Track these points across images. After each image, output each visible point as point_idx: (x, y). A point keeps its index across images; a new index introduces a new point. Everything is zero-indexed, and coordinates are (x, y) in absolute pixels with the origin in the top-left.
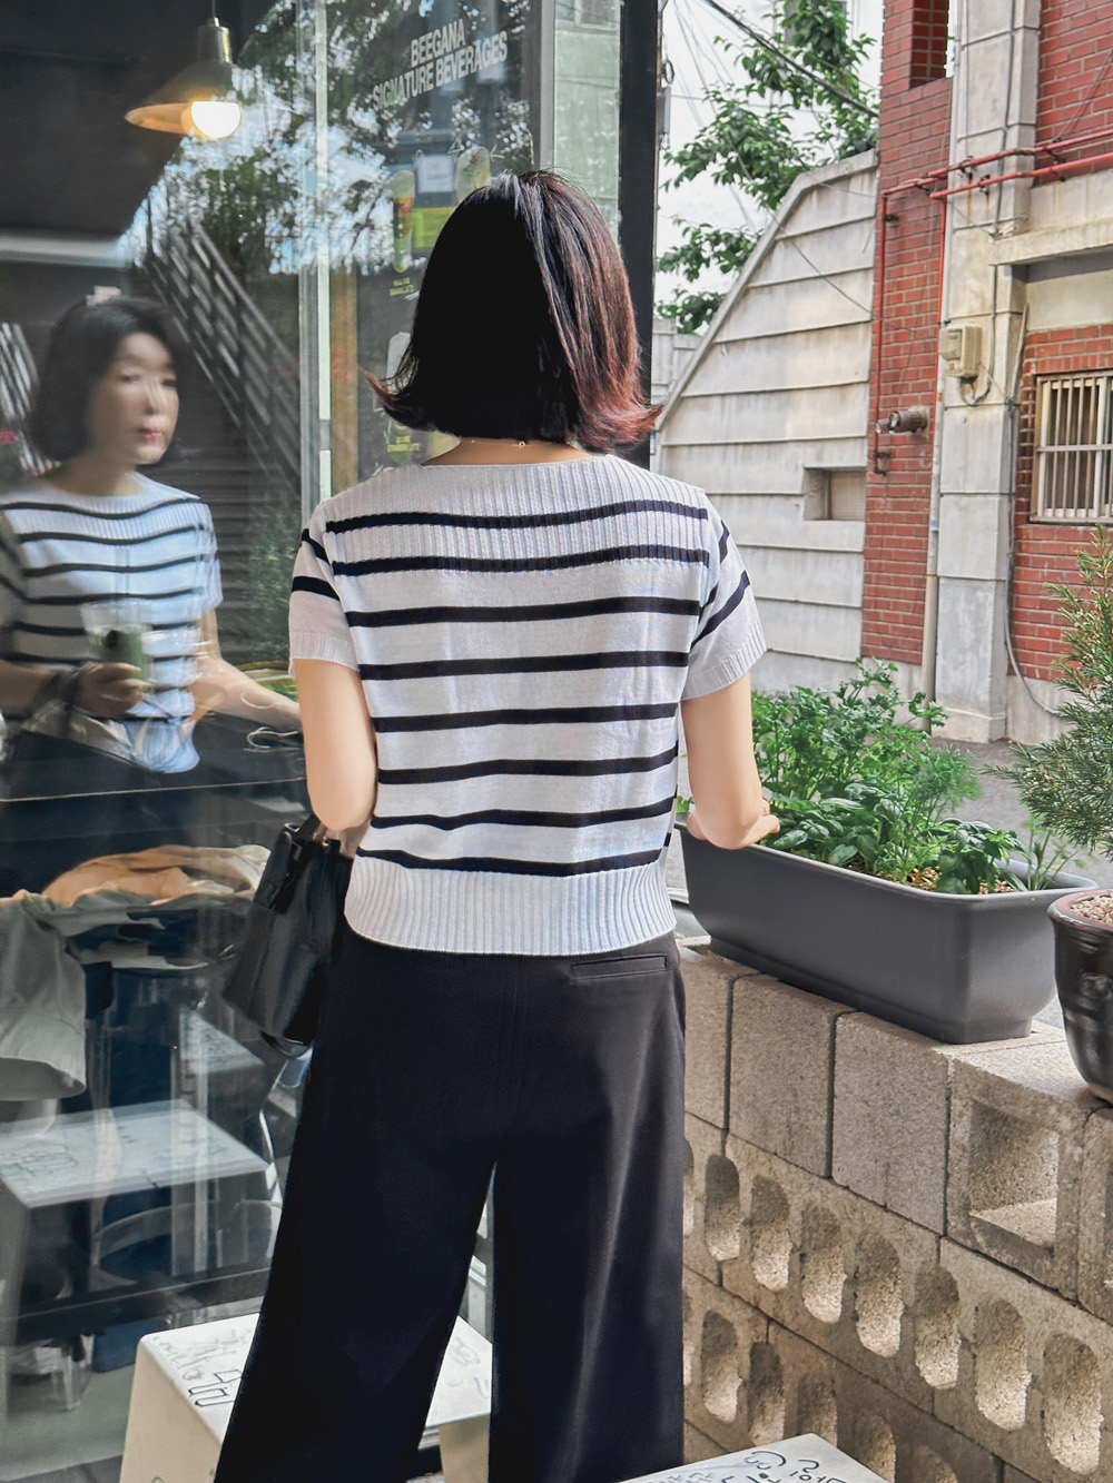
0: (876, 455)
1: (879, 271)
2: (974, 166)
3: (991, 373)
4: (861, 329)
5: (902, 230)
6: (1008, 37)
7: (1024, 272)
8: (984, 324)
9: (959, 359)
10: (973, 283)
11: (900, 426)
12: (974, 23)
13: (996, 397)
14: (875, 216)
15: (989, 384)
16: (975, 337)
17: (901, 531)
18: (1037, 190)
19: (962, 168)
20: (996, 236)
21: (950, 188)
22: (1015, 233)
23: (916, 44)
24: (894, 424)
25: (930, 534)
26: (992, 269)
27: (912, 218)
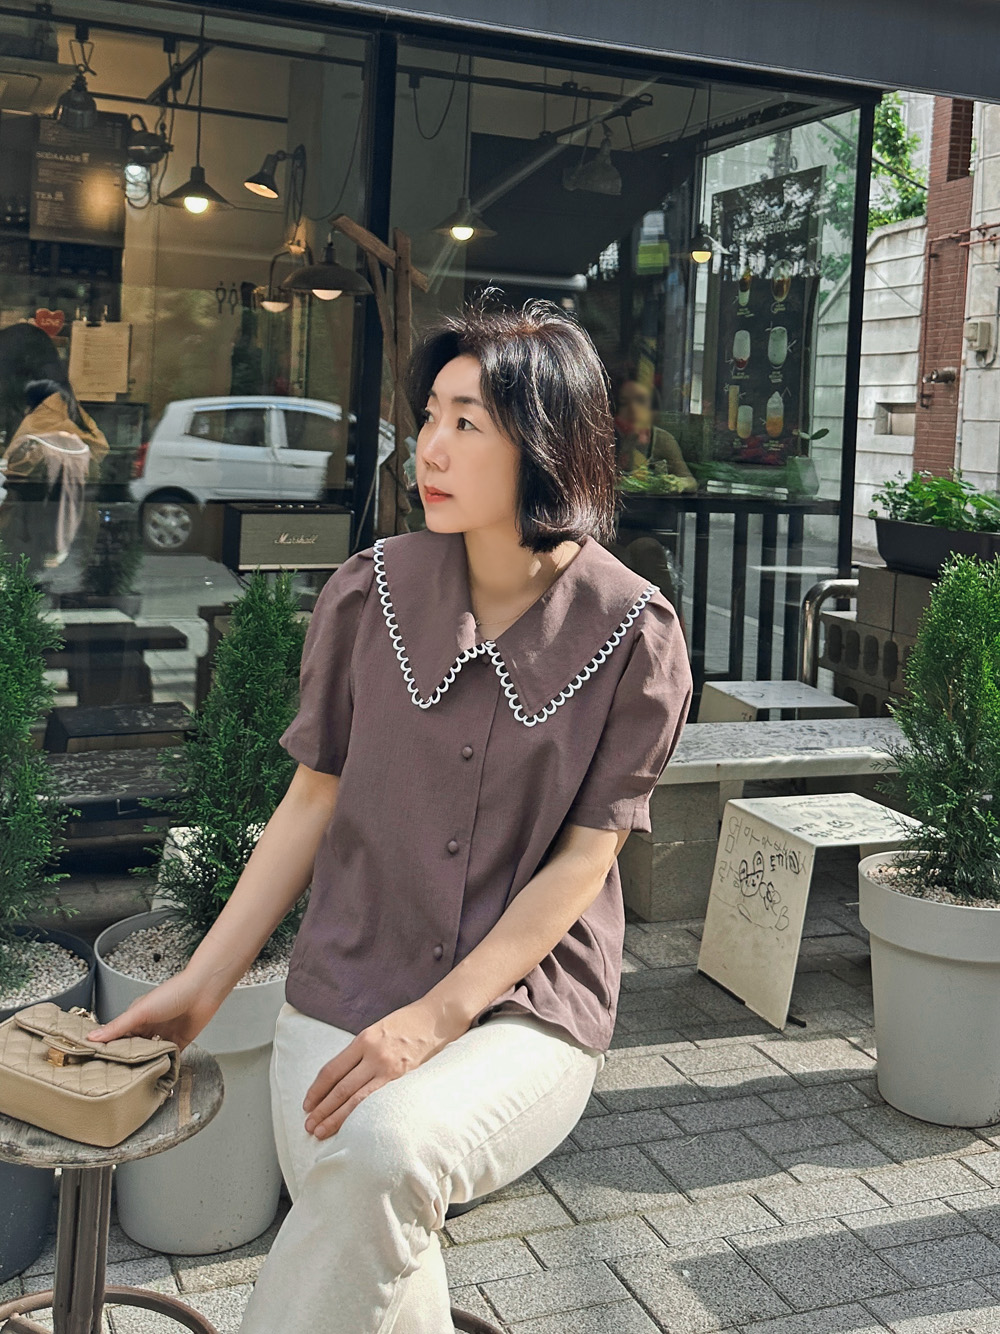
0: (922, 396)
1: (926, 287)
2: (986, 229)
3: (996, 350)
4: (914, 320)
5: (941, 264)
8: (992, 320)
9: (976, 340)
10: (986, 297)
11: (938, 380)
12: (988, 146)
13: (998, 364)
14: (924, 255)
15: (995, 356)
16: (987, 328)
17: (939, 442)
19: (980, 230)
21: (971, 241)
23: (951, 156)
24: (934, 377)
25: (957, 446)
27: (947, 256)
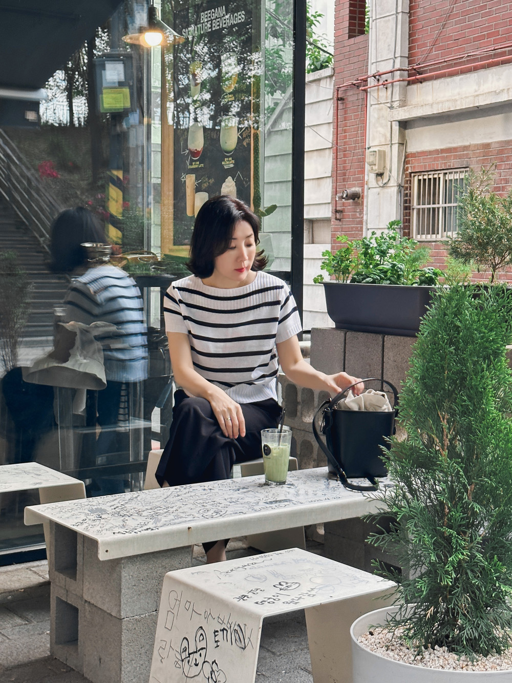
0: (336, 211)
1: (336, 124)
2: (380, 75)
3: (391, 171)
4: (327, 151)
5: (346, 106)
6: (394, 16)
7: (404, 125)
8: (387, 149)
9: (375, 165)
10: (381, 129)
11: (348, 197)
12: (378, 9)
13: (393, 183)
14: (333, 98)
15: (390, 176)
16: (382, 155)
18: (409, 87)
19: (375, 77)
20: (391, 108)
21: (369, 86)
22: (400, 106)
23: (351, 18)
24: (345, 196)
26: (390, 123)
27: (350, 99)
